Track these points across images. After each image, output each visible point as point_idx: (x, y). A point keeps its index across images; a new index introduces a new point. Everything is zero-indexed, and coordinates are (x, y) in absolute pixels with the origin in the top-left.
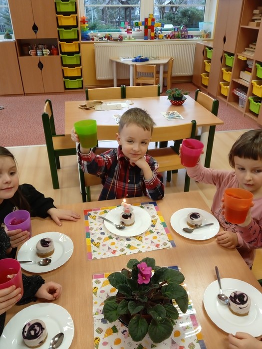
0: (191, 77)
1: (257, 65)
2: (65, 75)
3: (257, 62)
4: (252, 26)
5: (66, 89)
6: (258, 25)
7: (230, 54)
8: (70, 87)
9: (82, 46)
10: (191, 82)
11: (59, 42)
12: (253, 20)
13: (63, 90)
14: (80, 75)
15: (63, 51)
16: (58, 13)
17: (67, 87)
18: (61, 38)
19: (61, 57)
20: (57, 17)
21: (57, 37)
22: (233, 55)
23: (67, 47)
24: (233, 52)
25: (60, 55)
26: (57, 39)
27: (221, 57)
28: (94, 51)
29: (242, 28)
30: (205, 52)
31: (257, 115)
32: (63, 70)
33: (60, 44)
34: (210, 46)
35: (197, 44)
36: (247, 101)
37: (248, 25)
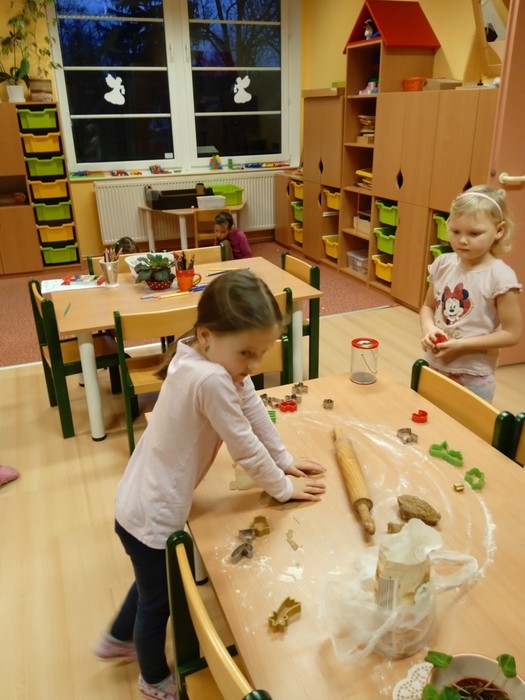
0: (271, 232)
1: (377, 203)
2: (43, 241)
3: (378, 199)
4: (362, 142)
5: (45, 265)
6: (372, 140)
7: (334, 190)
8: (54, 261)
9: (73, 187)
10: (273, 240)
11: (29, 182)
12: (362, 134)
13: (41, 267)
14: (72, 238)
15: (36, 197)
16: (23, 131)
17: (47, 262)
18: (32, 174)
19: (35, 209)
20: (22, 139)
21: (25, 173)
22: (338, 190)
23: (43, 191)
24: (338, 186)
25: (33, 204)
26: (24, 176)
27: (318, 195)
28: (94, 196)
29: (347, 147)
30: (290, 189)
31: (388, 284)
32: (38, 231)
33: (30, 186)
34: (298, 178)
35: (276, 177)
36: (370, 263)
37: (355, 141)
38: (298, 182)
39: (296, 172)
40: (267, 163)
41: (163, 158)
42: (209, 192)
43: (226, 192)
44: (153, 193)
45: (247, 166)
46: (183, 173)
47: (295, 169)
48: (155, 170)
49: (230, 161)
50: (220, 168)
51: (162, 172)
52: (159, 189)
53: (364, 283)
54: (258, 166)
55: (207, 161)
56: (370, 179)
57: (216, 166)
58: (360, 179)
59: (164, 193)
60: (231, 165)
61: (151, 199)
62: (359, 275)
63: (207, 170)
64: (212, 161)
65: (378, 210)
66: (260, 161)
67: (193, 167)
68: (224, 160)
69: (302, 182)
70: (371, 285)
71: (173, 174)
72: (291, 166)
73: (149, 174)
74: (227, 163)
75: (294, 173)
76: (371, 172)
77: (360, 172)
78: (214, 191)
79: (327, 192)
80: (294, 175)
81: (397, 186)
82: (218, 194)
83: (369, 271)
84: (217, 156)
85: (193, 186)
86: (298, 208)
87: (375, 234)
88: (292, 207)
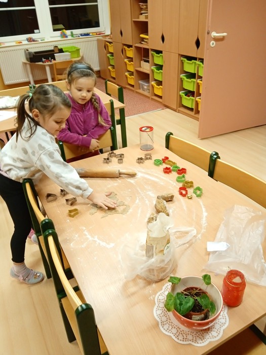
0: (98, 72)
3: (152, 50)
7: (129, 46)
10: (100, 77)
22: (131, 46)
24: (131, 44)
27: (121, 49)
29: (134, 21)
30: (106, 47)
31: (161, 97)
34: (110, 40)
35: (98, 40)
36: (151, 86)
37: (138, 18)
38: (110, 43)
39: (109, 37)
40: (92, 33)
41: (34, 33)
42: (61, 51)
43: (70, 50)
44: (30, 53)
45: (81, 35)
46: (46, 40)
47: (108, 36)
48: (30, 40)
49: (72, 32)
50: (67, 37)
51: (34, 41)
52: (33, 50)
53: (148, 97)
54: (88, 35)
55: (59, 33)
56: (147, 39)
57: (64, 36)
58: (143, 39)
59: (36, 53)
60: (72, 35)
61: (28, 57)
62: (146, 93)
63: (59, 39)
64: (61, 33)
65: (153, 56)
66: (89, 32)
67: (51, 37)
68: (68, 32)
69: (112, 43)
70: (152, 98)
71: (40, 41)
72: (106, 34)
73: (26, 42)
74: (70, 34)
75: (107, 38)
76: (147, 35)
77: (142, 36)
78: (64, 50)
79: (126, 47)
80: (108, 39)
81: (162, 42)
82: (66, 51)
83: (150, 91)
84: (64, 30)
85: (52, 48)
86: (111, 58)
87: (152, 70)
88: (108, 57)
